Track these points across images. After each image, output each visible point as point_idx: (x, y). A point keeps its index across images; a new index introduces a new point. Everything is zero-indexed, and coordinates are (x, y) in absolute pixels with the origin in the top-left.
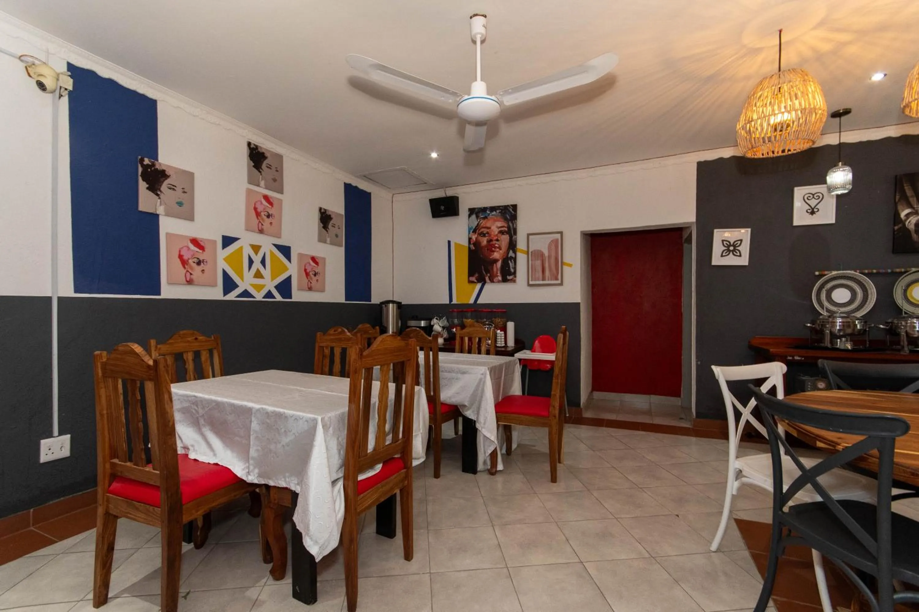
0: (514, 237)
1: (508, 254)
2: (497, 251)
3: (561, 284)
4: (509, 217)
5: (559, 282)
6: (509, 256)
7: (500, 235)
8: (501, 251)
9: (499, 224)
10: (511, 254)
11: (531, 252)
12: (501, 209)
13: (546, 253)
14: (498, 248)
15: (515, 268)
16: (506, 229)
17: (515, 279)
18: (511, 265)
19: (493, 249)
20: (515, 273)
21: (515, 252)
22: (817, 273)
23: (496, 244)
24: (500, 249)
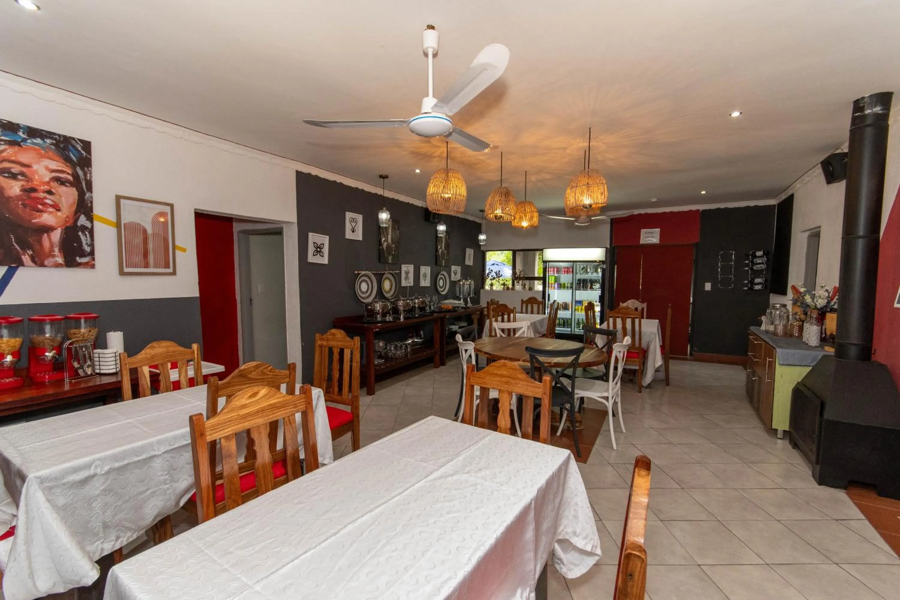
0: (88, 195)
1: (76, 220)
2: (51, 213)
3: (174, 273)
4: (74, 159)
5: (171, 270)
6: (79, 224)
7: (54, 184)
8: (59, 214)
9: (54, 165)
10: (83, 220)
11: (125, 224)
12: (55, 139)
13: (150, 231)
14: (51, 206)
15: (92, 245)
16: (70, 178)
17: (93, 262)
18: (84, 239)
19: (40, 207)
20: (92, 253)
21: (90, 218)
22: (356, 272)
23: (45, 198)
24: (59, 210)
